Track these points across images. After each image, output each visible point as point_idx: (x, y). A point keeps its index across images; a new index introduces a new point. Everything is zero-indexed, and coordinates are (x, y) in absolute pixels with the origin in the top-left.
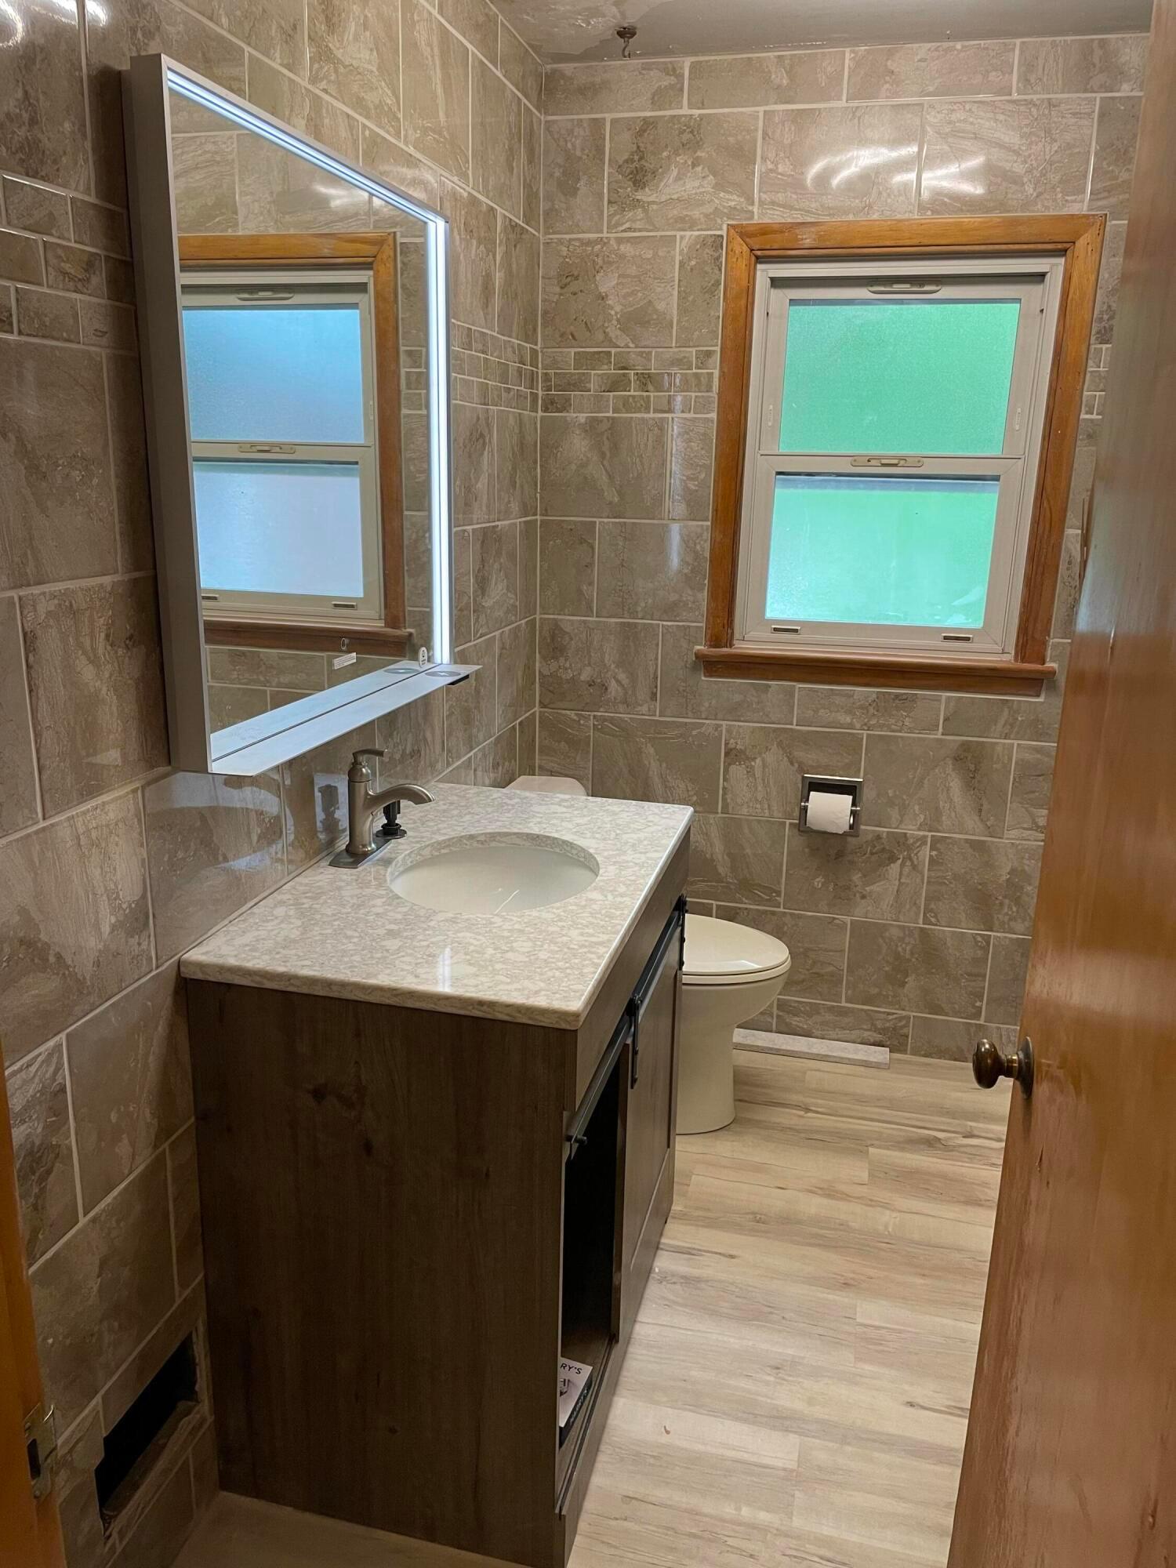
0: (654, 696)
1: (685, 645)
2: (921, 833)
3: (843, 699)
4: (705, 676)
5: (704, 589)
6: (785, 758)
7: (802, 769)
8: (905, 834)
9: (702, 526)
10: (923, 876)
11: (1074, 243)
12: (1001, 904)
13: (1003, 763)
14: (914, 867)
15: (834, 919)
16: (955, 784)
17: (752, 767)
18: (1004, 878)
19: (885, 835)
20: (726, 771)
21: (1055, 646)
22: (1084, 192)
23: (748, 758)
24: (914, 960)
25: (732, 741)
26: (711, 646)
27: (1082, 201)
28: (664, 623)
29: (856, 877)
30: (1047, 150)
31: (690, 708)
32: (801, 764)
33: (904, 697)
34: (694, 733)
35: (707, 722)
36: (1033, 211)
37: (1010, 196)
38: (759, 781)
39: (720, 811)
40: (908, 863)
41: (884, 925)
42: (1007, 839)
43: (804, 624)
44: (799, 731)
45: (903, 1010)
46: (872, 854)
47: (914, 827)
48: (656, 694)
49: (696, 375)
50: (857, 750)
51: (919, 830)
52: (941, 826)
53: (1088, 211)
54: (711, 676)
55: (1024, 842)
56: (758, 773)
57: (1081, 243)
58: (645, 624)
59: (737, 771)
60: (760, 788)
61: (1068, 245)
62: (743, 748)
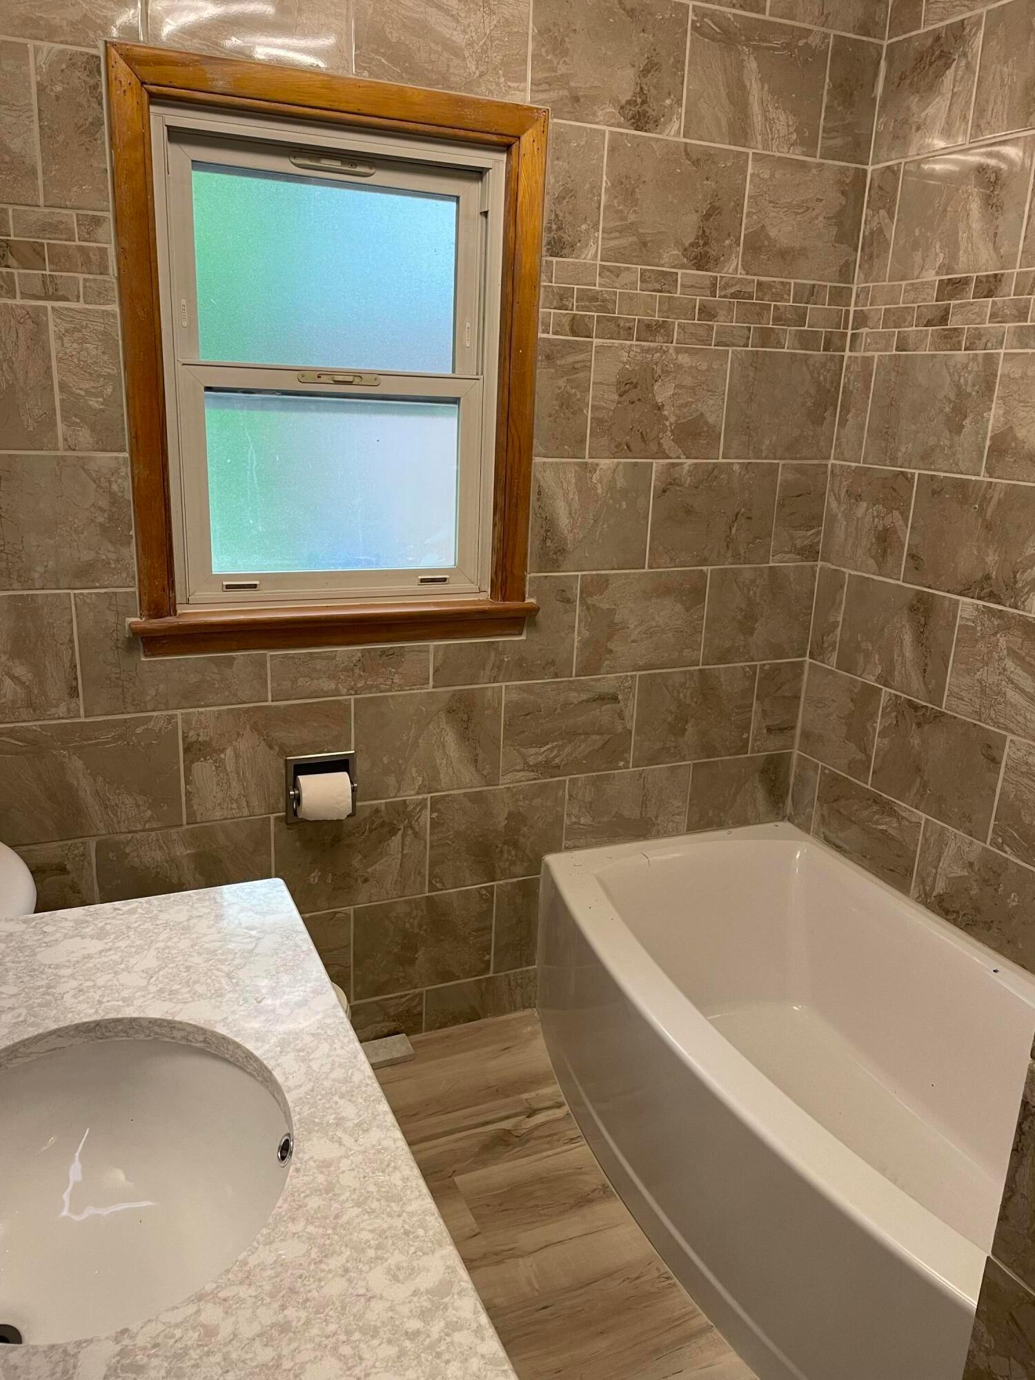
0: (73, 692)
1: (112, 619)
2: (420, 797)
3: (324, 663)
4: (146, 656)
5: (129, 543)
6: (263, 742)
7: (284, 751)
8: (405, 801)
9: (117, 458)
10: (425, 843)
11: (519, 138)
12: (501, 852)
13: (493, 708)
14: (416, 834)
15: (336, 913)
16: (450, 738)
17: (222, 761)
18: (503, 824)
19: (383, 808)
20: (188, 770)
21: (533, 580)
22: (525, 80)
23: (215, 751)
24: (422, 932)
25: (191, 733)
26: (151, 617)
27: (524, 90)
28: (76, 591)
29: (356, 861)
30: (487, 21)
31: (129, 700)
32: (281, 747)
33: (391, 652)
34: (139, 731)
35: (155, 714)
36: (476, 93)
37: (452, 70)
38: (233, 775)
39: (185, 822)
40: (410, 832)
41: (390, 904)
42: (503, 784)
43: (263, 577)
44: (275, 707)
45: (416, 988)
46: (371, 831)
47: (413, 792)
48: (76, 688)
49: (80, 248)
50: (345, 720)
51: (418, 793)
52: (440, 784)
53: (531, 102)
54: (153, 655)
55: (517, 784)
56: (230, 766)
57: (526, 139)
58: (47, 595)
59: (203, 770)
60: (234, 784)
61: (512, 140)
62: (207, 739)
